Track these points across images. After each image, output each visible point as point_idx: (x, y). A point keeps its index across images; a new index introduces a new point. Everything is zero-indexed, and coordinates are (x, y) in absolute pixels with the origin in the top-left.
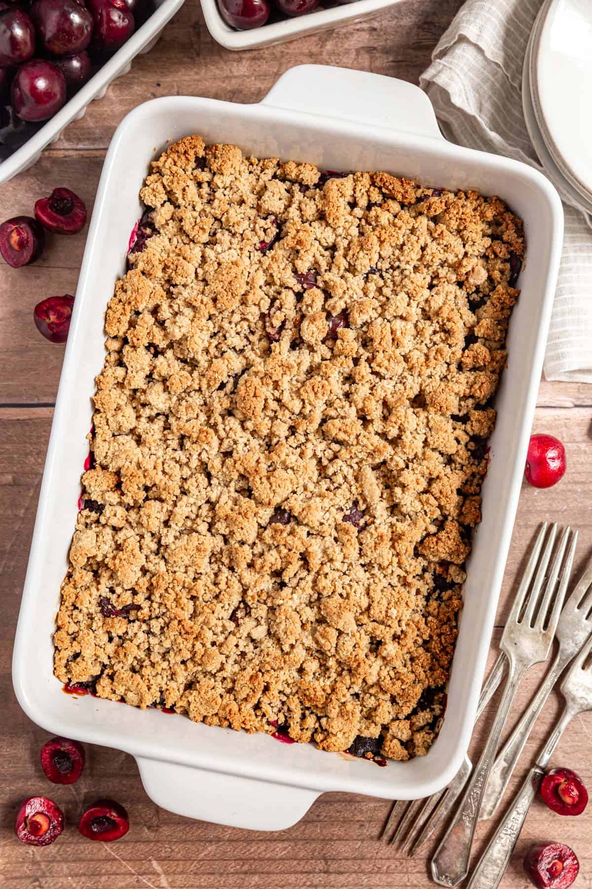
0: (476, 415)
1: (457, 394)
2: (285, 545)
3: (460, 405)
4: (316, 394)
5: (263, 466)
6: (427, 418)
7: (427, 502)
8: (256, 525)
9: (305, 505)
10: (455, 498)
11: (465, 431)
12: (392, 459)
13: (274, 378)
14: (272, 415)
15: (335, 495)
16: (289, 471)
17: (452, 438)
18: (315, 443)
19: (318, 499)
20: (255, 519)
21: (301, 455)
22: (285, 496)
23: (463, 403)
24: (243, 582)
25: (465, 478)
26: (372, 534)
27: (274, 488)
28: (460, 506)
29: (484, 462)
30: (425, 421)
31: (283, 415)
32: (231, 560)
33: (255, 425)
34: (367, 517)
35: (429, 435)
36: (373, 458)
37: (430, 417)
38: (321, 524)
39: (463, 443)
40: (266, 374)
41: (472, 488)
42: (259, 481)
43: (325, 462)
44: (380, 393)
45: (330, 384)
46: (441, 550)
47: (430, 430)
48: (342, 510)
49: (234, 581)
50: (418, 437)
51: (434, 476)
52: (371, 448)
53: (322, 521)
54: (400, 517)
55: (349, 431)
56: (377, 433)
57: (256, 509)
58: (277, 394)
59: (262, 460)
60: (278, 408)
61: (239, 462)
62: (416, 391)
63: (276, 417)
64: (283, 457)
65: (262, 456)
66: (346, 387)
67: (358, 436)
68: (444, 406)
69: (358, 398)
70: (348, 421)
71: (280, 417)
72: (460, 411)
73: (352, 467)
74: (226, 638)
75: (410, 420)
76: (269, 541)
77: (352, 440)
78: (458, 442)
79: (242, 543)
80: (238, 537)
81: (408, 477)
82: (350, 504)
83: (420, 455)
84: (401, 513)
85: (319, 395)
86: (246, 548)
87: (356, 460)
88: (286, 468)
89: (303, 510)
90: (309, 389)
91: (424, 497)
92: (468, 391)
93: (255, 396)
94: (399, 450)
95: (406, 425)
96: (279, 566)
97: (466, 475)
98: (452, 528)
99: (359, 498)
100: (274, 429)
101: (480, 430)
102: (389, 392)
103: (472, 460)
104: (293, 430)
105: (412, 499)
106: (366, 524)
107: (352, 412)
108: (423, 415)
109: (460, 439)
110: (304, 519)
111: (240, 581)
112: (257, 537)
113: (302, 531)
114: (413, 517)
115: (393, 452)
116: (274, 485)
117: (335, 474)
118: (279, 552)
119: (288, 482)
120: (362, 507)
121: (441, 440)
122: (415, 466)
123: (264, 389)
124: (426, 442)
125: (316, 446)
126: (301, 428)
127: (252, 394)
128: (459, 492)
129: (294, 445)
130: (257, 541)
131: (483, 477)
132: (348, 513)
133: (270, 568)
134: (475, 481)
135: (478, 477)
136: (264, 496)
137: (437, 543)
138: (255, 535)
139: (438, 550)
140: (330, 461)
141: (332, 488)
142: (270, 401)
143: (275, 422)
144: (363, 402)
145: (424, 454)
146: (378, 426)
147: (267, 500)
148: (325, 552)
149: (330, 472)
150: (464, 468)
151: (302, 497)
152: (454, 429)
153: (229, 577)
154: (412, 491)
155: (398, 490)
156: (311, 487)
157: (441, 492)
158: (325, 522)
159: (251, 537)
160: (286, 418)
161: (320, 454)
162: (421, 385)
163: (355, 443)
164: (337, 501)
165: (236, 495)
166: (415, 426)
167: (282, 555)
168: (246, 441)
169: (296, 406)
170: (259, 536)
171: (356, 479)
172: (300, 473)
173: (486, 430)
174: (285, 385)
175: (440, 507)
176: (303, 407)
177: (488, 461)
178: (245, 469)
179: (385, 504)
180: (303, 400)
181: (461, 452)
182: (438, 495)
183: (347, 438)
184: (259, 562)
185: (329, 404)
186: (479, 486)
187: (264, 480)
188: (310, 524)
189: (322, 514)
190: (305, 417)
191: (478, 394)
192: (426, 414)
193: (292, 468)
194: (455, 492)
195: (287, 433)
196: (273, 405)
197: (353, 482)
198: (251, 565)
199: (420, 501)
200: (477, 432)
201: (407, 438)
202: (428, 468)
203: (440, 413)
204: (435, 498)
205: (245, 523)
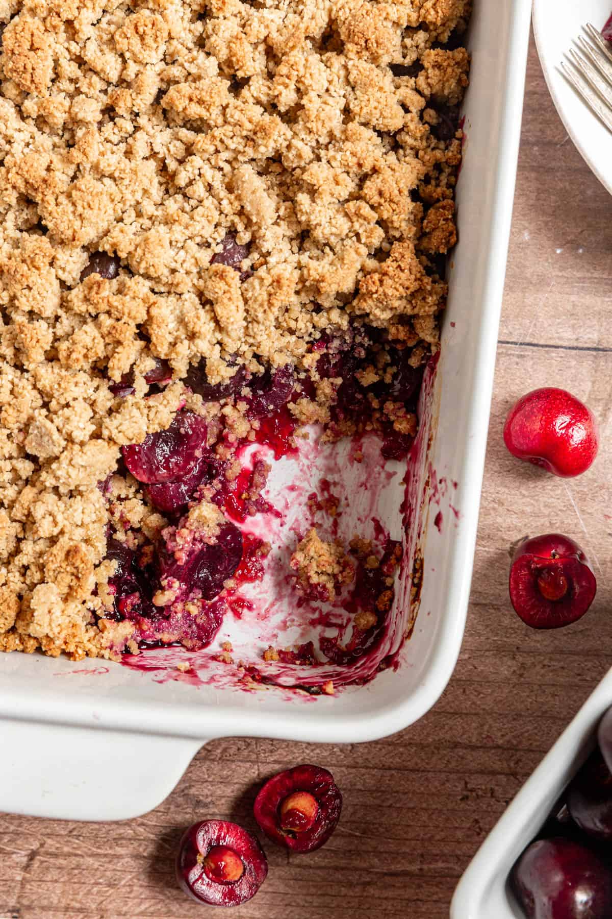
0: (431, 56)
1: (396, 24)
2: (108, 313)
3: (404, 47)
4: (142, 38)
5: (61, 178)
6: (345, 67)
7: (358, 215)
8: (56, 283)
9: (138, 240)
10: (407, 205)
11: (418, 91)
12: (289, 147)
13: (66, 15)
14: (71, 88)
15: (192, 218)
16: (107, 181)
17: (393, 100)
18: (152, 132)
19: (162, 229)
20: (53, 270)
21: (128, 153)
22: (104, 225)
23: (408, 41)
24: (39, 386)
25: (423, 170)
26: (262, 279)
27: (80, 209)
28: (418, 220)
29: (456, 142)
30: (342, 73)
31: (90, 85)
32: (18, 351)
33: (41, 106)
34: (255, 256)
35: (351, 97)
36: (255, 146)
37: (350, 64)
38: (173, 271)
39: (414, 110)
40: (50, 10)
41: (439, 190)
42: (53, 202)
43: (172, 165)
44: (257, 30)
45: (166, 21)
46: (390, 292)
47: (353, 88)
48: (209, 245)
49: (24, 385)
50: (330, 100)
51: (367, 168)
52: (249, 126)
53: (173, 265)
54: (316, 252)
55: (207, 98)
56: (258, 102)
57: (53, 252)
58: (75, 48)
59: (57, 164)
60: (79, 73)
61: (14, 170)
62: (322, 21)
63: (78, 91)
64: (94, 156)
65: (56, 160)
66: (199, 26)
67: (225, 108)
68: (373, 38)
69: (218, 41)
70: (204, 84)
71: (84, 89)
72: (404, 57)
73: (221, 169)
74: (20, 492)
75: (314, 71)
76: (79, 306)
77: (215, 116)
78: (407, 110)
79: (32, 315)
80: (24, 304)
81: (318, 174)
82: (222, 232)
83: (337, 133)
84: (316, 243)
85: (149, 40)
86: (42, 325)
87: (225, 155)
88: (101, 176)
89: (137, 246)
90: (130, 32)
91: (352, 206)
92: (414, 16)
93: (33, 48)
94: (299, 126)
95: (308, 81)
96: (101, 351)
97: (424, 164)
98: (405, 253)
99: (236, 219)
100: (75, 109)
101: (442, 82)
102: (273, 28)
103: (434, 142)
104: (109, 112)
105: (331, 213)
106: (253, 268)
107: (211, 66)
108: (337, 61)
109: (408, 103)
110: (139, 263)
111: (34, 387)
112: (61, 306)
113: (139, 286)
114: (337, 249)
115: (289, 134)
116: (79, 204)
117: (190, 183)
118: (99, 326)
119: (105, 199)
120: (245, 237)
121: (373, 104)
122: (331, 153)
123: (50, 38)
124: (347, 112)
125: (153, 136)
126: (121, 104)
127: (27, 45)
128: (415, 195)
129: (115, 139)
130: (60, 312)
131: (456, 169)
132: (219, 249)
133: (86, 356)
134: (444, 179)
135: (447, 170)
136: (62, 227)
137: (381, 281)
138: (56, 301)
139: (385, 295)
140: (181, 162)
141: (188, 208)
142: (64, 62)
143: (76, 99)
144: (229, 47)
145: (344, 132)
146: (258, 88)
147: (69, 233)
148: (182, 321)
149: (182, 180)
150: (421, 153)
151: (135, 227)
152: (397, 87)
153: (16, 381)
154: (327, 198)
155: (303, 198)
156: (149, 208)
157: (381, 194)
158: (178, 266)
159: (50, 305)
160: (94, 92)
161: (161, 151)
162: (330, 11)
163: (220, 121)
164: (197, 228)
165: (18, 234)
166: (326, 85)
167: (105, 330)
168: (28, 139)
169: (111, 66)
170: (64, 304)
171: (230, 189)
172: (126, 182)
173: (453, 83)
174: (86, 30)
175: (381, 223)
176: (124, 68)
177: (462, 140)
178: (27, 182)
179: (284, 229)
180: (122, 55)
181: (412, 126)
182: (376, 199)
183: (205, 114)
184: (63, 346)
185: (169, 59)
186: (452, 186)
187: (62, 199)
188: (152, 271)
189: (172, 253)
190: (129, 86)
191: (431, 17)
192: (342, 59)
193: (111, 177)
194: (406, 193)
195: (99, 117)
196: (70, 69)
197: (223, 193)
198: (52, 357)
199: (346, 215)
200: (437, 88)
201: (312, 103)
202: (353, 154)
203: (366, 54)
204: (372, 207)
205: (34, 278)
